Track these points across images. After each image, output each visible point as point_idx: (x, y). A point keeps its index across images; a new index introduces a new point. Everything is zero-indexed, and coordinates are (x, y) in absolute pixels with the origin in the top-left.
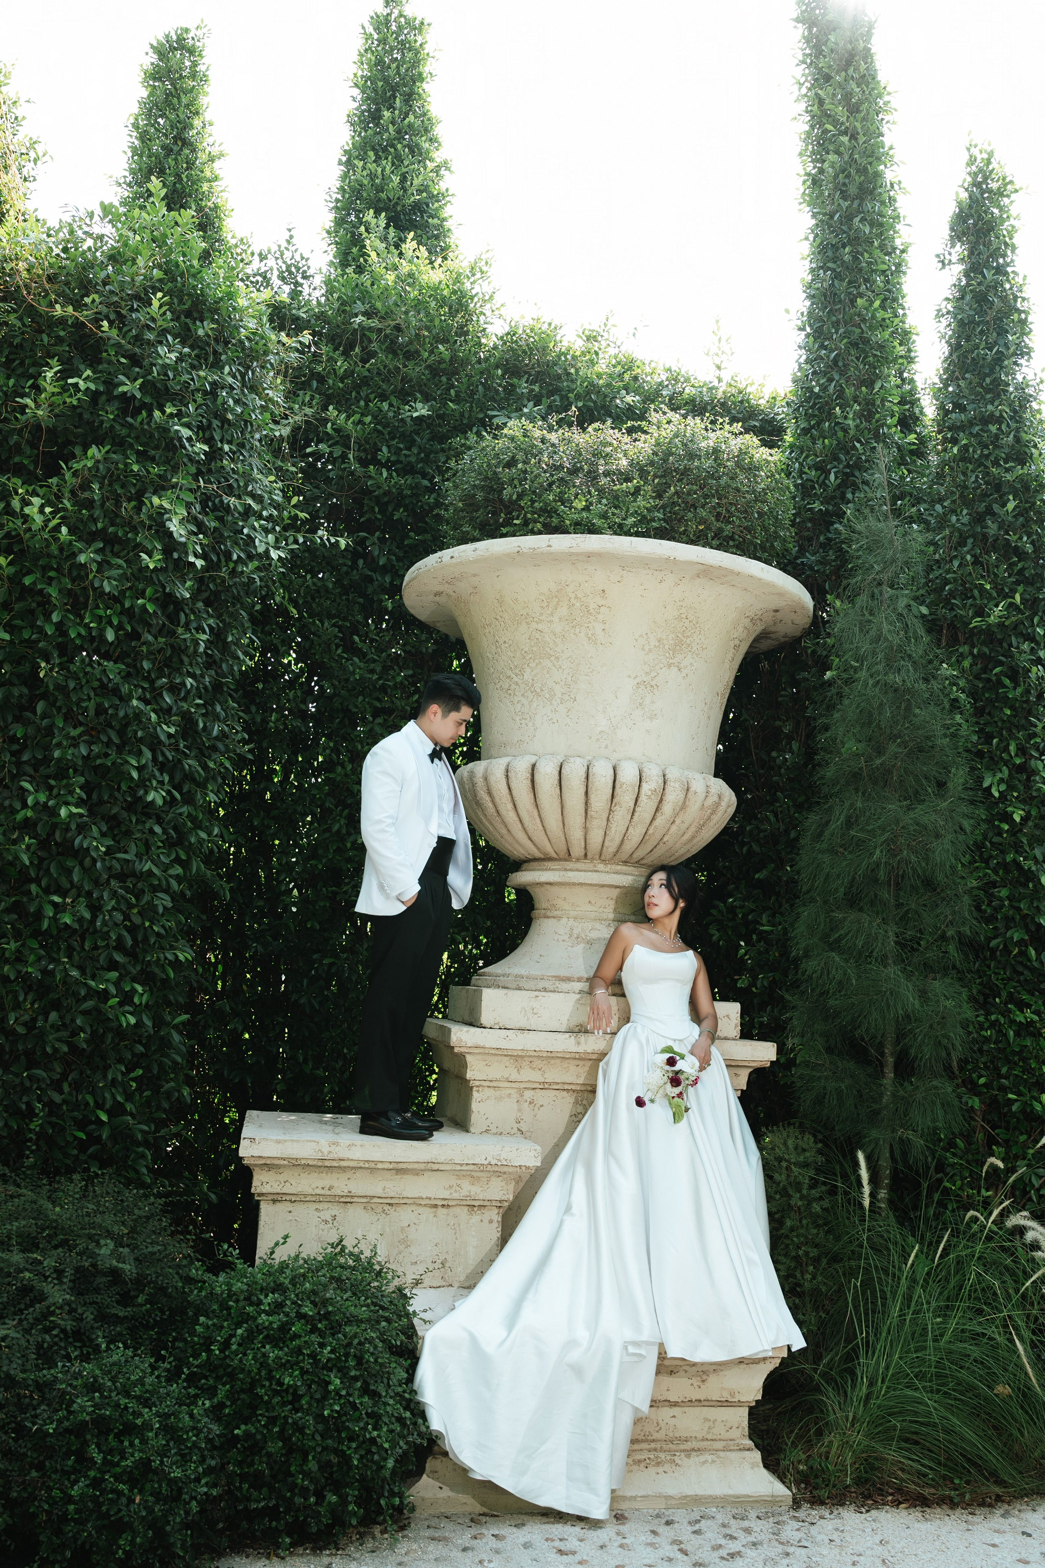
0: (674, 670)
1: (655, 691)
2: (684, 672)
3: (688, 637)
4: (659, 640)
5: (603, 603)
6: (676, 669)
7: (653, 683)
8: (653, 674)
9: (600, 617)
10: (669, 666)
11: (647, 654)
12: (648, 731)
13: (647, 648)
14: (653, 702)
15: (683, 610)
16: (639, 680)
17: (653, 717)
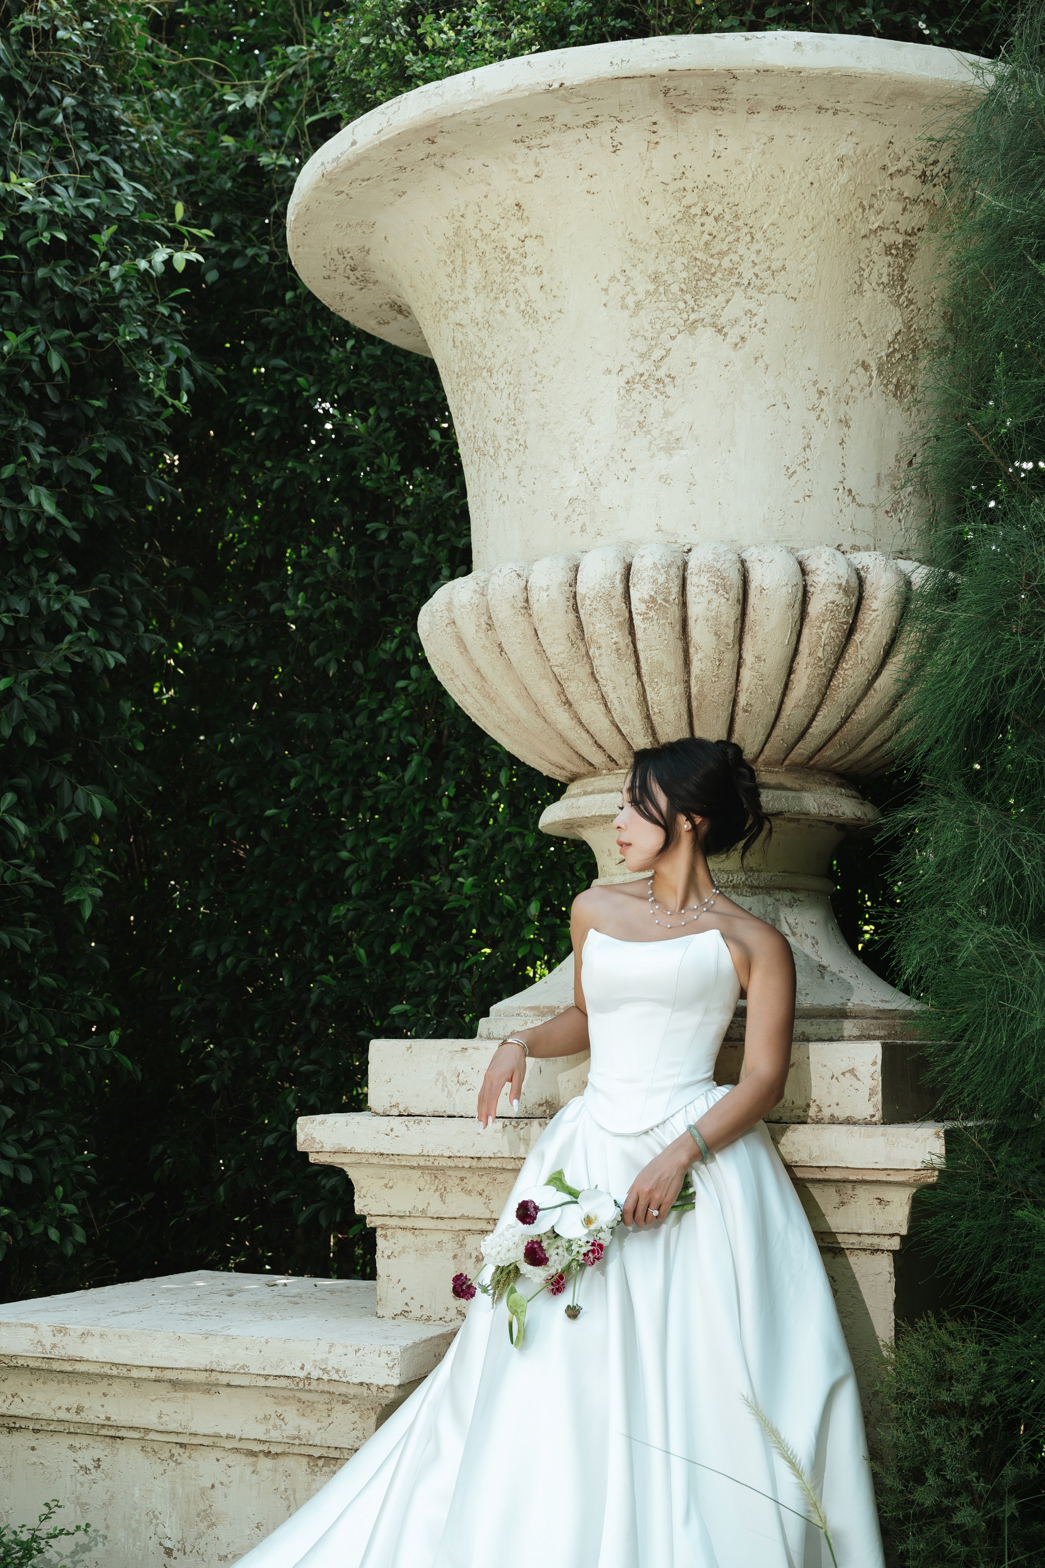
0: (706, 334)
1: (669, 389)
2: (733, 334)
3: (722, 254)
4: (655, 278)
5: (525, 230)
6: (710, 331)
7: (661, 373)
8: (657, 354)
9: (529, 262)
10: (692, 327)
11: (635, 314)
12: (664, 479)
13: (630, 301)
14: (667, 414)
15: (688, 200)
16: (628, 373)
17: (672, 446)
